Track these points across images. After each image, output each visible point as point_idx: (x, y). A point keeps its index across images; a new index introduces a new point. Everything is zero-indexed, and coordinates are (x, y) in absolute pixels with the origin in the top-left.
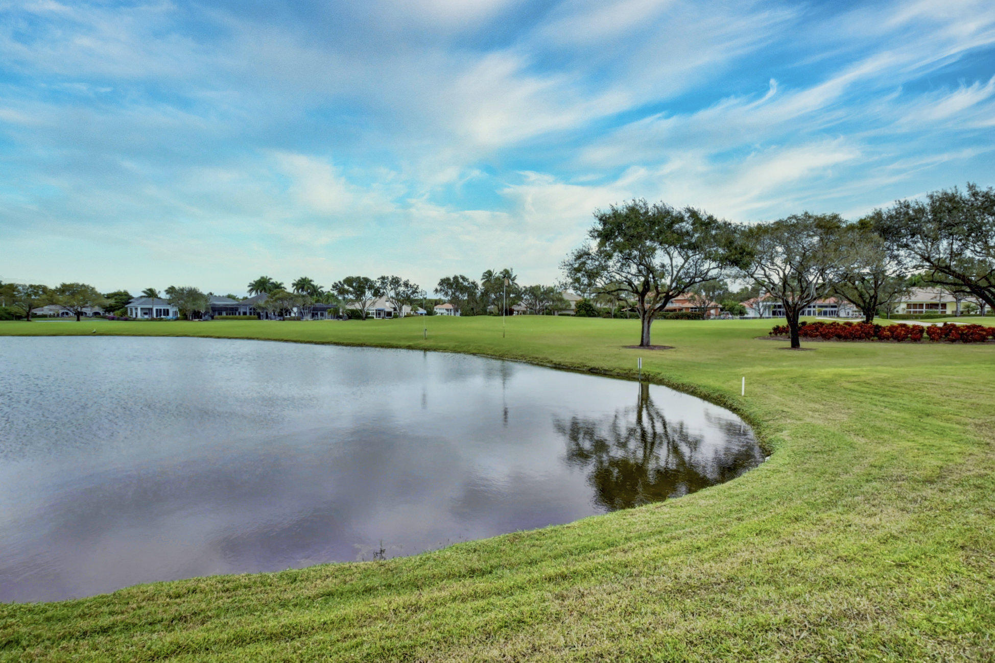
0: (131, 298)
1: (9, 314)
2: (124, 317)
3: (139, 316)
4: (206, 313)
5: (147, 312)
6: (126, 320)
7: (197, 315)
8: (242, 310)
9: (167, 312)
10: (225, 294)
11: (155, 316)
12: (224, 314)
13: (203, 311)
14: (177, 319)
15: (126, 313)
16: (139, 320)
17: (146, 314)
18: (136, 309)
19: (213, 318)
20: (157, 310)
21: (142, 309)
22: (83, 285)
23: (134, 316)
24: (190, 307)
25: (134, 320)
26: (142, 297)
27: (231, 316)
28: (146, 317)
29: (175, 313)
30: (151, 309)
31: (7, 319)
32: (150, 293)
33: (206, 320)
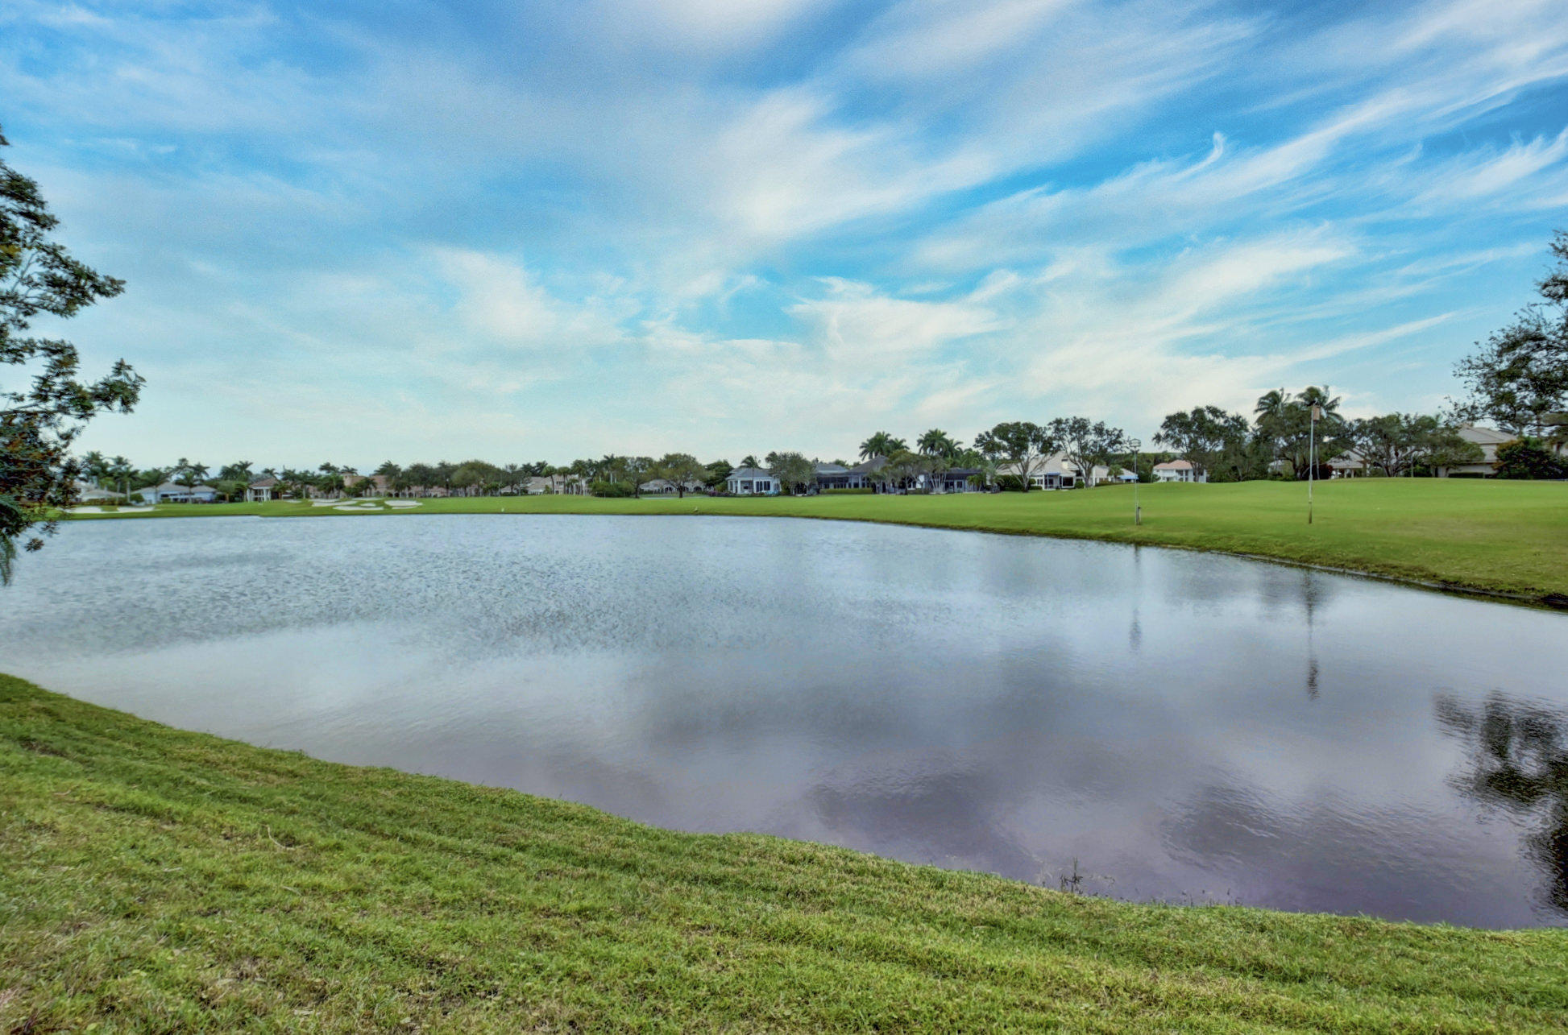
0: (731, 469)
1: (621, 490)
2: (725, 493)
3: (739, 492)
4: (810, 486)
5: (748, 485)
6: (727, 496)
7: (801, 489)
8: (853, 481)
9: (767, 486)
10: (832, 459)
11: (755, 491)
12: (832, 486)
13: (807, 483)
14: (779, 494)
15: (725, 487)
16: (740, 496)
17: (746, 488)
18: (736, 482)
19: (818, 492)
20: (758, 483)
21: (742, 482)
22: (685, 456)
23: (734, 491)
24: (794, 478)
25: (735, 495)
26: (741, 467)
27: (840, 489)
28: (746, 492)
29: (777, 486)
30: (751, 482)
31: (619, 496)
32: (750, 463)
33: (811, 495)
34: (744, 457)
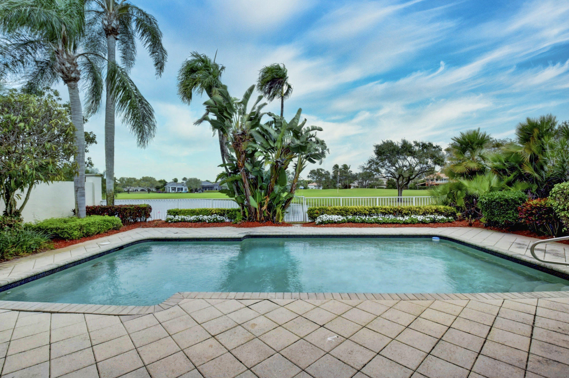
0: (166, 183)
2: (164, 191)
3: (170, 191)
4: (200, 189)
5: (174, 189)
6: (166, 193)
7: (196, 191)
8: (215, 188)
9: (182, 189)
10: (205, 180)
11: (177, 191)
12: (207, 190)
13: (199, 189)
14: (187, 192)
15: (165, 190)
16: (171, 193)
17: (173, 190)
18: (169, 188)
19: (203, 192)
20: (178, 188)
21: (172, 188)
22: (150, 177)
23: (168, 191)
24: (194, 187)
25: (169, 192)
26: (172, 182)
27: (211, 191)
28: (173, 191)
29: (186, 189)
30: (175, 188)
32: (176, 180)
33: (200, 193)
34: (174, 178)
